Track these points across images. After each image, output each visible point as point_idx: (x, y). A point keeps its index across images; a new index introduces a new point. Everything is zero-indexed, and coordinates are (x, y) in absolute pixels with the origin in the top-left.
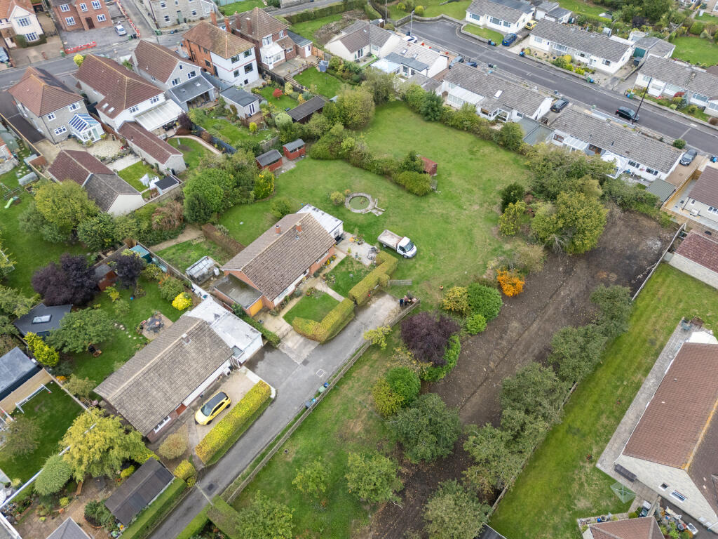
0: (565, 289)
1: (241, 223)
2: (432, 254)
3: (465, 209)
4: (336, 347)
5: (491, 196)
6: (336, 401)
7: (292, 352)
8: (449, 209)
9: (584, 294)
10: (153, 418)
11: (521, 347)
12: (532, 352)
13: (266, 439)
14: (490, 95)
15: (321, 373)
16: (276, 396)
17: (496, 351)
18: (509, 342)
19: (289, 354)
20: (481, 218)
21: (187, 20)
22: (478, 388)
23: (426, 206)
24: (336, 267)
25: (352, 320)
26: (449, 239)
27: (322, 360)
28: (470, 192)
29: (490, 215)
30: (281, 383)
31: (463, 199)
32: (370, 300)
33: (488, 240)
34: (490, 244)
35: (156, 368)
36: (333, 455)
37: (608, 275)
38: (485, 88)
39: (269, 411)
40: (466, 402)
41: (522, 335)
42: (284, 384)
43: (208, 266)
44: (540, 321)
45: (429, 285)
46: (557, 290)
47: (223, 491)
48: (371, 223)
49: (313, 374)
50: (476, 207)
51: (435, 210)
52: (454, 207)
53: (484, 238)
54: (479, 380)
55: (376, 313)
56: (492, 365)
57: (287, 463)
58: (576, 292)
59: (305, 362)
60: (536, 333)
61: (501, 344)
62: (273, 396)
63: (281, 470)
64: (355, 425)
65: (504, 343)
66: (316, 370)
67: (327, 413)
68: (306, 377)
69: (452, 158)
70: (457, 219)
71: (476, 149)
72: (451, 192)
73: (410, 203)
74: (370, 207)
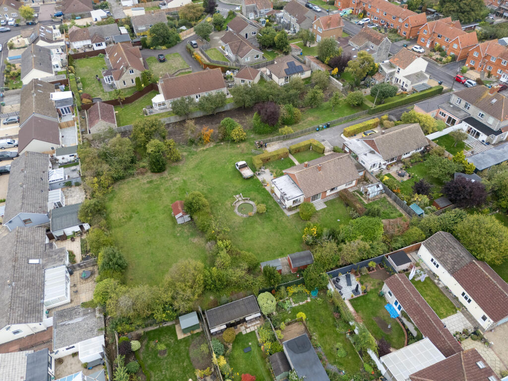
1: (339, 220)
3: (183, 180)
5: (158, 182)
8: (193, 183)
14: (41, 268)
15: (318, 135)
16: (341, 134)
19: (330, 145)
20: (180, 172)
26: (210, 168)
29: (174, 172)
30: (337, 137)
31: (177, 186)
38: (32, 276)
49: (322, 136)
51: (202, 186)
52: (188, 184)
59: (324, 140)
62: (343, 134)
66: (320, 137)
68: (326, 136)
69: (149, 219)
70: (194, 176)
71: (124, 220)
72: (179, 194)
73: (213, 196)
74: (241, 203)
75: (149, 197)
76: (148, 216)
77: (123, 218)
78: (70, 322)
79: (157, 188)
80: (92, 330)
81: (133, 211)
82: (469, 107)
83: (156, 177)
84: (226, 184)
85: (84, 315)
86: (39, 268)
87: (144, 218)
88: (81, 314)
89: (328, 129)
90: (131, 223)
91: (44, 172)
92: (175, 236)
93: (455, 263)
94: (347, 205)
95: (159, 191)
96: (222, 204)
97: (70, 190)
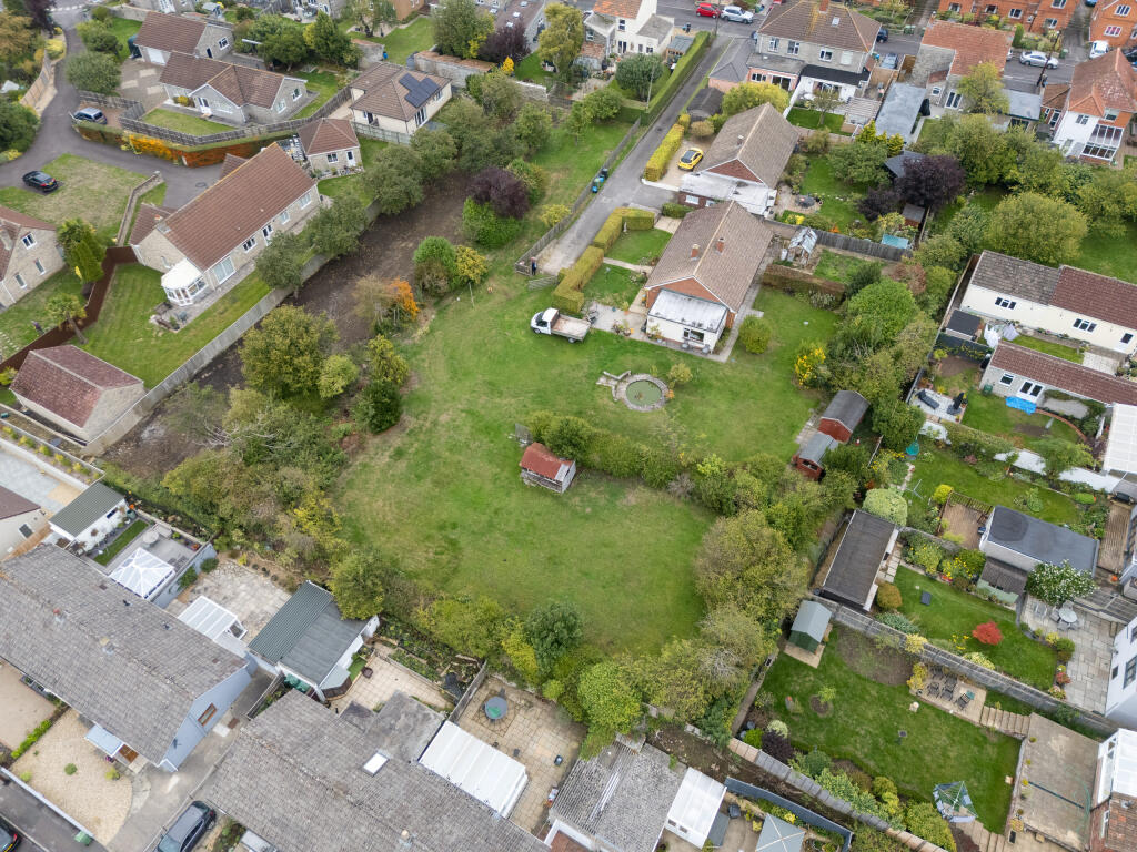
1: (806, 323)
3: (462, 411)
5: (416, 445)
8: (489, 405)
14: (404, 762)
16: (640, 180)
20: (436, 401)
26: (485, 359)
29: (422, 408)
30: (640, 189)
31: (467, 430)
34: (423, 360)
38: (413, 790)
42: (637, 188)
45: (506, 294)
49: (614, 199)
51: (513, 401)
52: (483, 412)
55: (565, 255)
62: (644, 179)
64: (558, 176)
68: (620, 196)
69: (495, 522)
70: (474, 391)
71: (445, 557)
72: (492, 442)
74: (624, 388)
75: (437, 483)
76: (484, 518)
77: (436, 553)
78: (604, 801)
79: (430, 456)
80: (660, 778)
81: (442, 527)
82: (797, 49)
83: (396, 439)
84: (554, 372)
85: (611, 767)
86: (401, 767)
87: (480, 525)
88: (603, 770)
89: (610, 182)
90: (468, 552)
91: (103, 587)
92: (587, 518)
93: (1041, 285)
94: (791, 292)
95: (441, 460)
96: (594, 409)
97: (206, 589)
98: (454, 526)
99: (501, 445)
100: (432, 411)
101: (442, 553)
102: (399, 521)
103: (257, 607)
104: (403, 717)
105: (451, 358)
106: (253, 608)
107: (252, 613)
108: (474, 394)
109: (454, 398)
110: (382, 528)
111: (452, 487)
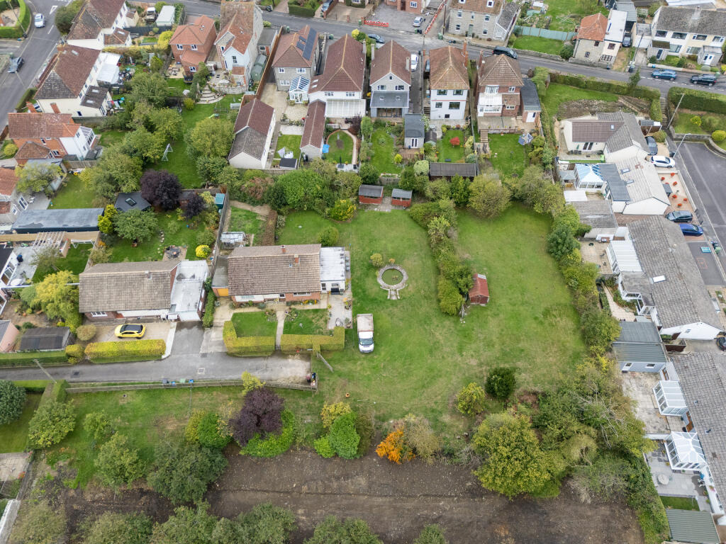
0: (449, 503)
1: (300, 227)
2: (382, 365)
3: (462, 355)
4: (232, 364)
6: (185, 397)
7: (207, 341)
8: (449, 343)
9: (459, 525)
10: (92, 306)
11: (345, 502)
12: (347, 515)
13: (128, 378)
14: (649, 273)
15: (201, 371)
16: (165, 359)
17: (320, 483)
18: (340, 488)
19: (204, 341)
20: (464, 374)
21: (476, 36)
22: (274, 491)
23: (436, 323)
24: (308, 310)
25: (264, 357)
26: (412, 367)
27: (213, 363)
28: (490, 344)
29: (474, 380)
30: (178, 354)
31: (473, 346)
32: (294, 355)
33: (440, 397)
34: (436, 403)
35: (119, 278)
36: (140, 426)
37: (506, 537)
38: (654, 263)
39: (150, 364)
40: (253, 490)
41: (360, 495)
42: (178, 356)
43: (237, 240)
44: (389, 502)
45: (345, 385)
46: (440, 496)
47: (78, 382)
48: (376, 299)
49: (198, 366)
50: (474, 362)
51: (437, 334)
52: (455, 345)
53: (438, 392)
54: (281, 487)
55: (284, 368)
56: (305, 488)
57: (117, 403)
58: (455, 516)
59: (204, 355)
60: (371, 507)
61: (331, 482)
62: (163, 357)
63: (111, 403)
64: (172, 423)
65: (335, 485)
66: (201, 366)
67: (171, 399)
68: (192, 364)
69: (519, 303)
70: (443, 357)
71: (554, 313)
72: (473, 330)
73: (428, 309)
74: (394, 287)
75: (518, 341)
76: (522, 308)
79: (505, 354)
81: (541, 323)
84: (401, 324)
87: (527, 308)
90: (543, 306)
95: (503, 347)
97: (655, 428)
98: (536, 318)
99: (473, 324)
100: (473, 372)
101: (553, 315)
102: (553, 344)
103: (639, 394)
104: (634, 284)
105: (423, 386)
106: (641, 396)
107: (643, 394)
108: (445, 356)
109: (456, 366)
110: (563, 350)
111: (515, 332)
